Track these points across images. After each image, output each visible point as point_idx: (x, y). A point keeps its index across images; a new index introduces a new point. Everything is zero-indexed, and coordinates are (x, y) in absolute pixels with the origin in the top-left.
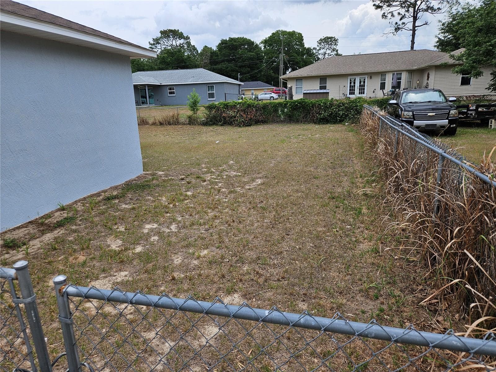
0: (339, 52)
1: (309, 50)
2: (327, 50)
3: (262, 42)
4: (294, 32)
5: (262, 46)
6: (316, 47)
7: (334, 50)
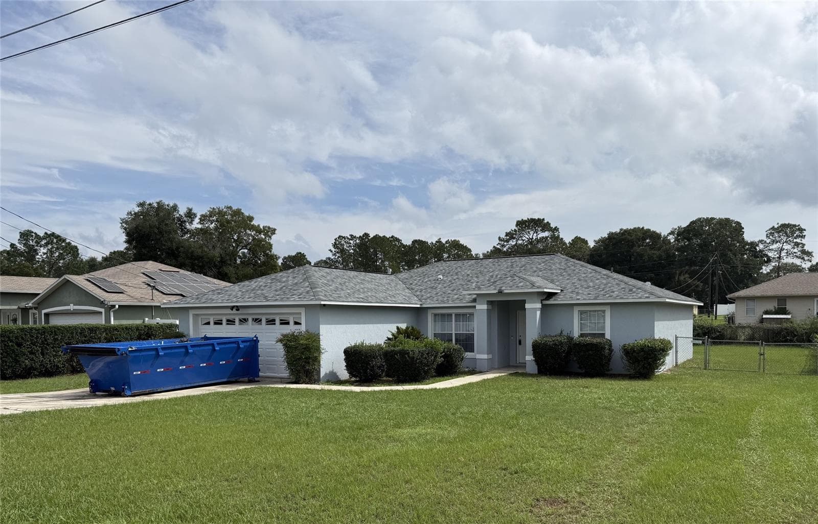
0: (806, 248)
1: (753, 245)
2: (785, 244)
3: (672, 233)
4: (727, 220)
5: (672, 238)
6: (765, 238)
7: (797, 244)
